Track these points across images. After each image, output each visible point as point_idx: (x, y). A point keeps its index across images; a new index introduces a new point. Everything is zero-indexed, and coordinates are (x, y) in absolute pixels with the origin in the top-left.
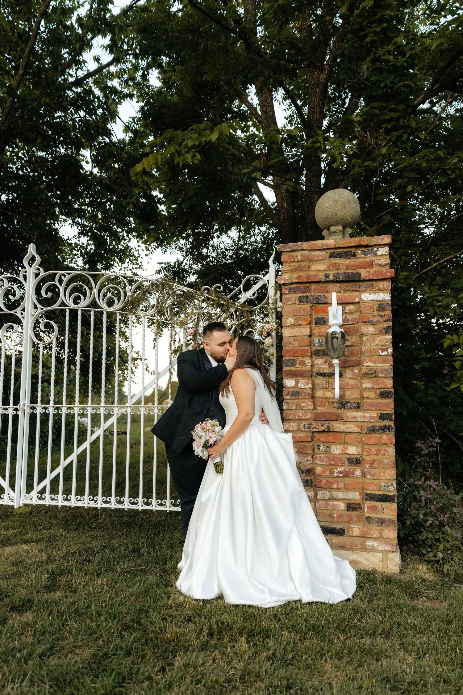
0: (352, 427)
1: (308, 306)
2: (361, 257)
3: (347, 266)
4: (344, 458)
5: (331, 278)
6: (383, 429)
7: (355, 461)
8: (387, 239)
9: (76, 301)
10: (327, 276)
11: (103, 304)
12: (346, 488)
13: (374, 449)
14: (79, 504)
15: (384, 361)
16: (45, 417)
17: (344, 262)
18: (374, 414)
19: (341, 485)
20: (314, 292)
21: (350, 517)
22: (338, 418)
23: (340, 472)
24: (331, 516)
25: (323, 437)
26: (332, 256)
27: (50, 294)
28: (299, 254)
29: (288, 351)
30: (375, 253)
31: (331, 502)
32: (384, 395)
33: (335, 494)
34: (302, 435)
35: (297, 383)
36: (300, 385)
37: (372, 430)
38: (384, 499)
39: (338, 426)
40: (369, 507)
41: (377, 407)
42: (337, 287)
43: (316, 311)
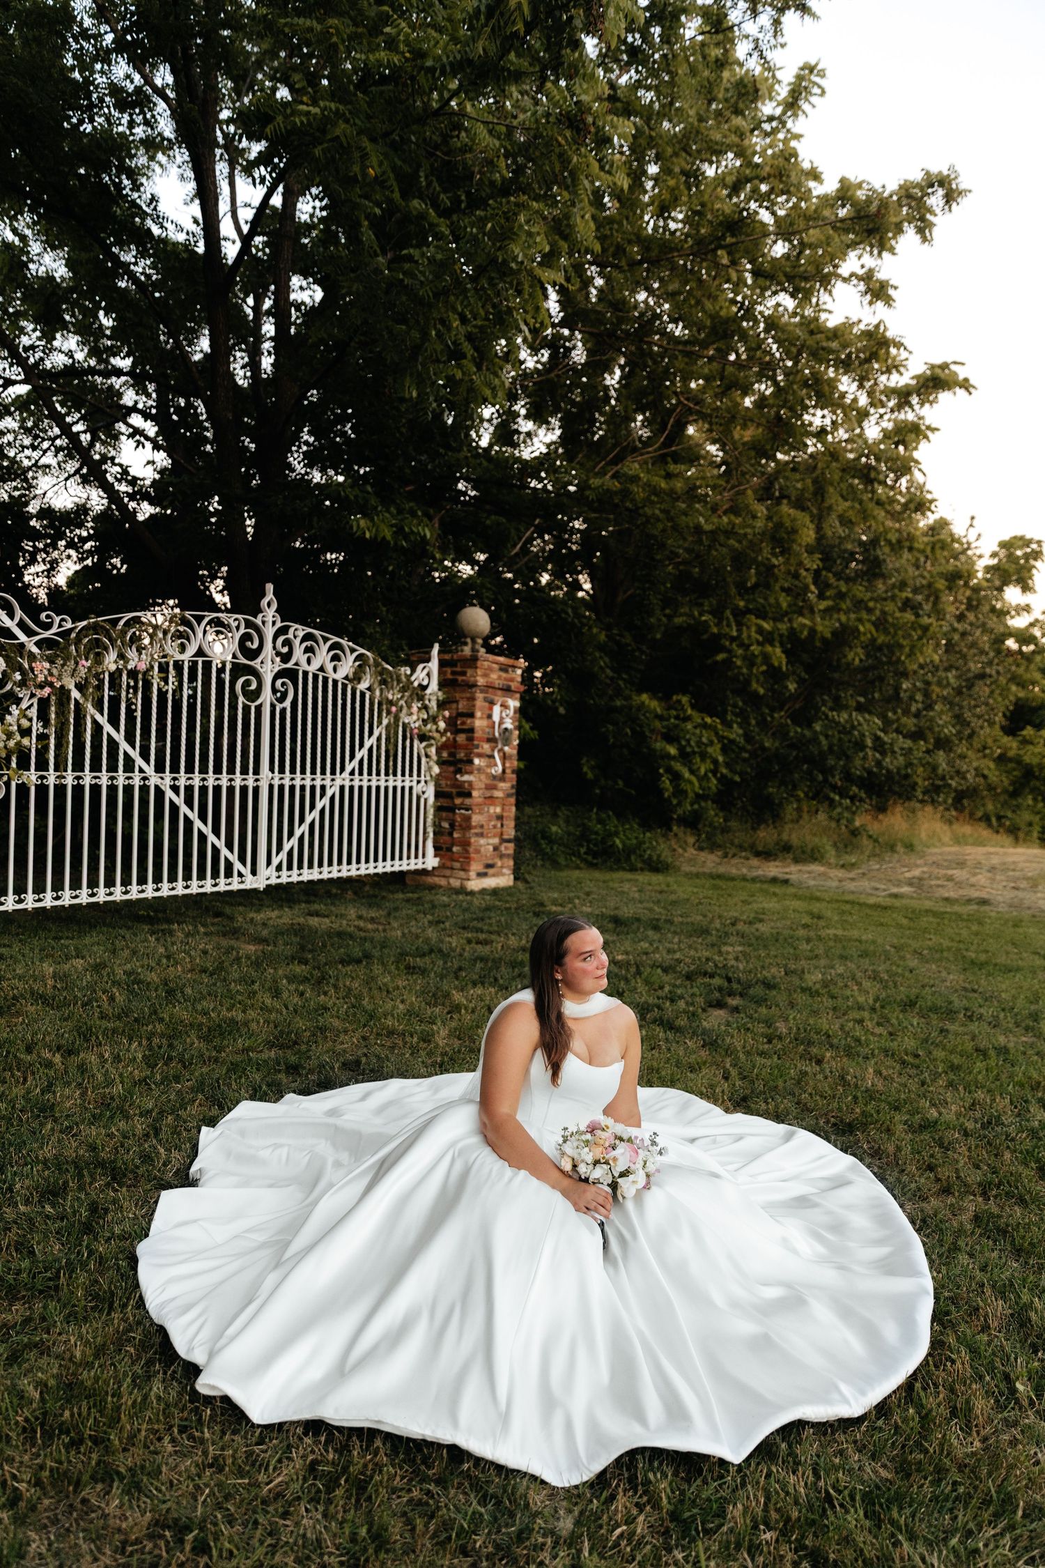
0: (500, 794)
1: (487, 704)
2: (510, 674)
3: (505, 678)
4: (495, 815)
5: (499, 686)
6: (512, 795)
7: (499, 817)
8: (523, 663)
9: (309, 661)
10: (498, 684)
11: (329, 669)
12: (495, 836)
13: (508, 808)
14: (311, 878)
15: (515, 749)
16: (281, 788)
17: (505, 675)
18: (510, 785)
19: (493, 834)
20: (490, 695)
21: (496, 855)
22: (495, 788)
23: (493, 825)
24: (487, 856)
25: (487, 801)
26: (501, 669)
27: (285, 649)
29: (476, 737)
30: (517, 672)
32: (513, 772)
33: (489, 840)
34: (480, 800)
35: (480, 761)
36: (481, 764)
37: (508, 796)
38: (509, 841)
39: (495, 793)
40: (504, 847)
41: (511, 780)
42: (499, 692)
43: (489, 708)
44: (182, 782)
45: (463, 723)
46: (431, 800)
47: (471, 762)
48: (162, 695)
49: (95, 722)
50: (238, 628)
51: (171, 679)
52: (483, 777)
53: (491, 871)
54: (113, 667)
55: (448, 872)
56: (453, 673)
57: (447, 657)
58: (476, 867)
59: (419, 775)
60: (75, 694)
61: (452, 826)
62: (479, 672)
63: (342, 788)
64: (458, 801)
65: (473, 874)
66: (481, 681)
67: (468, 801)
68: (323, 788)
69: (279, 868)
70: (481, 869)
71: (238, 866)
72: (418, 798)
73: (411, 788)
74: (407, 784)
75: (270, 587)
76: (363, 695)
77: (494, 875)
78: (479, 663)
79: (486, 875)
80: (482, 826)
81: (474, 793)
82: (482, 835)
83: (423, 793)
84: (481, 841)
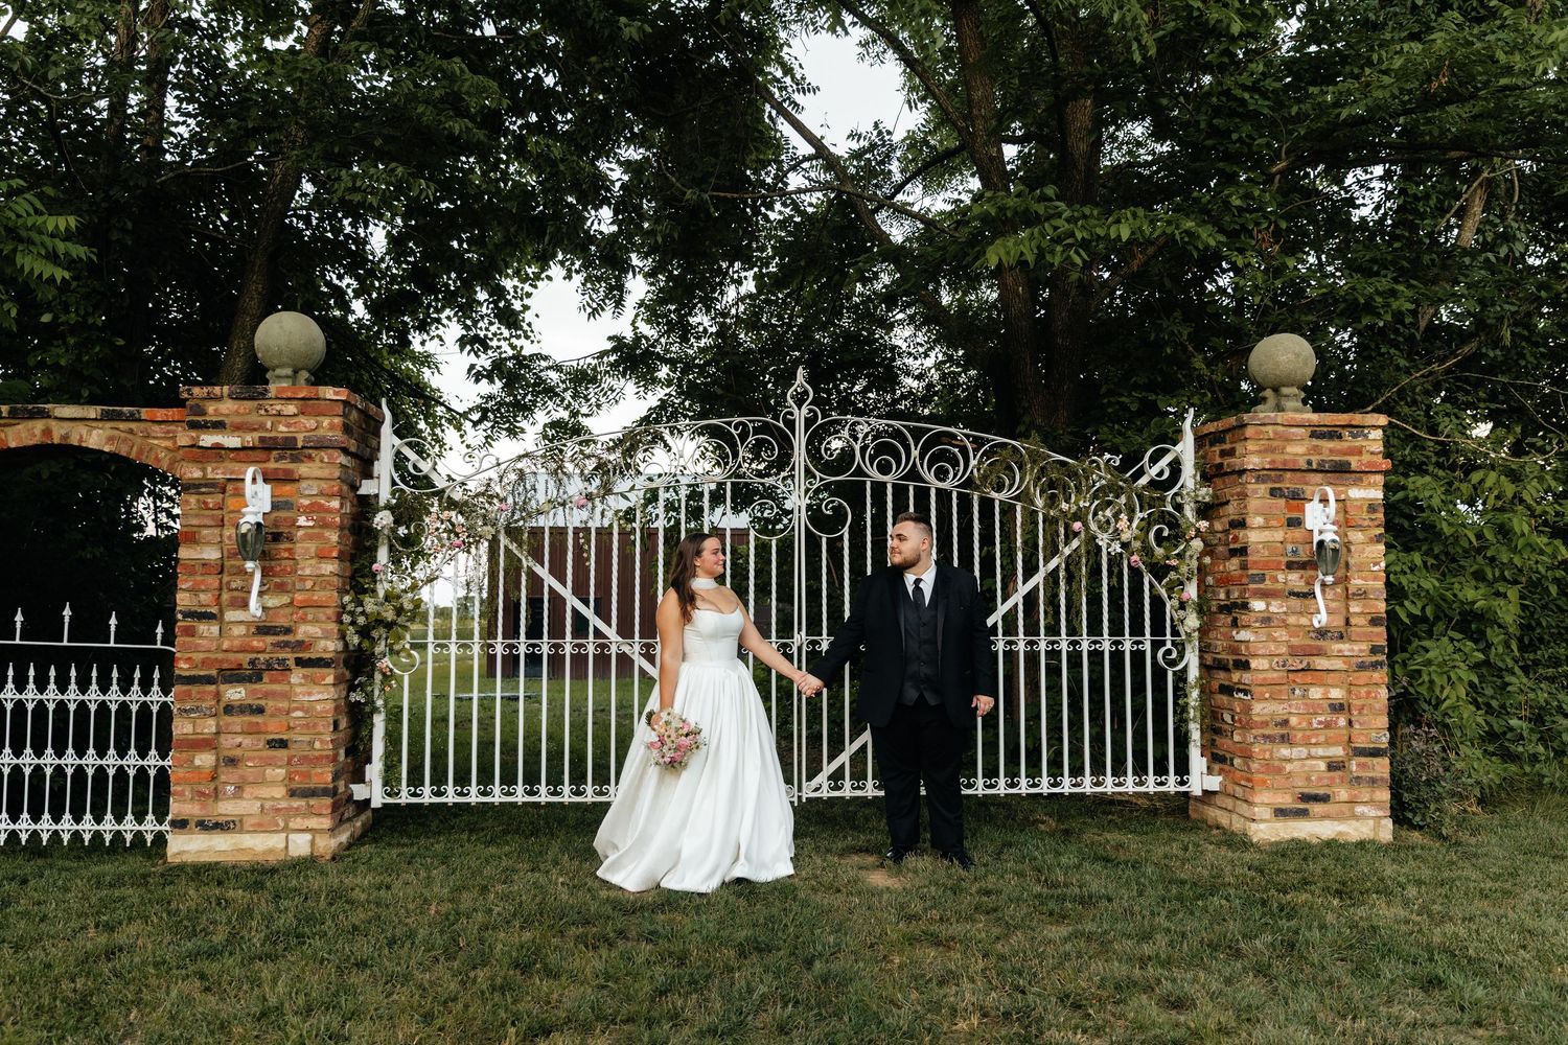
0: (1338, 664)
1: (1282, 502)
2: (1348, 441)
3: (1331, 451)
4: (1325, 704)
5: (1314, 466)
6: (1375, 665)
7: (1338, 708)
8: (1383, 420)
9: (884, 469)
10: (1309, 463)
12: (1328, 743)
13: (1363, 690)
15: (1375, 579)
17: (1327, 445)
18: (1365, 646)
19: (1322, 739)
20: (1288, 483)
21: (1333, 779)
22: (1320, 653)
23: (1320, 723)
24: (1308, 779)
25: (1299, 677)
26: (1313, 435)
28: (1270, 429)
29: (1255, 562)
30: (1366, 436)
31: (1309, 762)
32: (1374, 622)
33: (1314, 751)
34: (1275, 675)
35: (1268, 605)
36: (1272, 609)
37: (1362, 667)
38: (1375, 753)
39: (1321, 663)
40: (1358, 765)
41: (1367, 637)
42: (1318, 477)
43: (1290, 509)
45: (1236, 539)
46: (1193, 673)
47: (1245, 606)
50: (743, 436)
52: (1280, 634)
53: (1316, 808)
55: (1229, 803)
56: (1226, 454)
57: (1212, 427)
58: (1265, 800)
59: (1156, 632)
60: (506, 543)
61: (1233, 720)
62: (1250, 447)
64: (1236, 676)
65: (1261, 811)
66: (1253, 462)
67: (1247, 677)
70: (1286, 800)
72: (1158, 674)
74: (1127, 649)
75: (801, 374)
76: (1008, 510)
77: (1325, 817)
78: (1248, 432)
79: (1303, 814)
80: (1285, 723)
81: (1254, 664)
82: (1285, 739)
83: (1173, 663)
84: (1285, 752)
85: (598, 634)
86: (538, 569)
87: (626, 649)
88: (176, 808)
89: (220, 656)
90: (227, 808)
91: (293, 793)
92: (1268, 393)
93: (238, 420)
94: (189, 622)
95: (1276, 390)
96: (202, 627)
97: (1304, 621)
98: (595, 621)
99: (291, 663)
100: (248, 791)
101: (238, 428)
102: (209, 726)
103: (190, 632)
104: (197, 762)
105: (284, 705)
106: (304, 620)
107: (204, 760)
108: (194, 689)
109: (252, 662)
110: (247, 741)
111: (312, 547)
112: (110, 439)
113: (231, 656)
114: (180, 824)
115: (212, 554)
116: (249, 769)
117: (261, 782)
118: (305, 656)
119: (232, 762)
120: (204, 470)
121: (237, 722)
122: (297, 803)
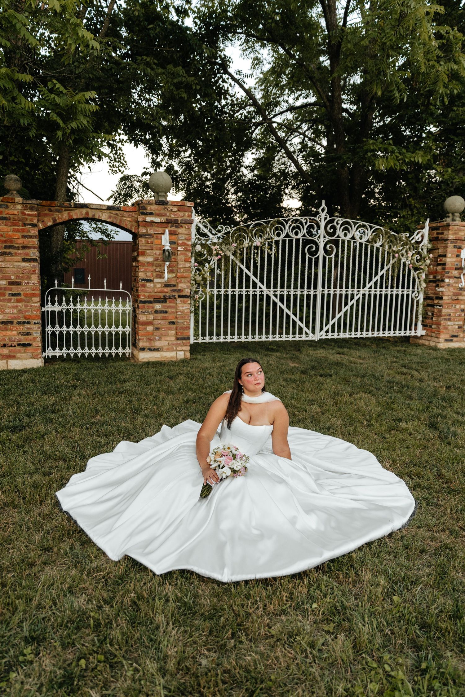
1: (456, 249)
4: (459, 309)
9: (345, 235)
11: (357, 237)
12: (459, 321)
14: (344, 337)
16: (329, 295)
20: (459, 244)
21: (459, 331)
22: (461, 295)
23: (458, 315)
24: (453, 331)
25: (454, 302)
27: (332, 230)
28: (457, 227)
29: (447, 267)
31: (454, 326)
33: (455, 323)
34: (449, 301)
35: (449, 280)
36: (450, 282)
39: (460, 298)
43: (458, 251)
44: (278, 293)
45: (441, 260)
46: (421, 301)
47: (443, 281)
48: (269, 256)
49: (240, 268)
50: (306, 223)
51: (273, 249)
52: (451, 289)
53: (455, 339)
54: (247, 245)
55: (429, 338)
56: (438, 234)
57: (434, 225)
58: (443, 336)
59: (413, 288)
60: (232, 257)
61: (433, 314)
62: (450, 232)
63: (364, 295)
64: (436, 302)
65: (441, 340)
66: (451, 237)
67: (441, 302)
68: (353, 295)
69: (327, 332)
70: (448, 337)
71: (305, 329)
72: (413, 300)
73: (408, 295)
74: (405, 293)
75: (323, 202)
77: (457, 341)
78: (451, 228)
79: (451, 341)
80: (450, 315)
81: (444, 298)
82: (449, 320)
83: (416, 297)
84: (449, 323)
85: (260, 288)
86: (242, 266)
87: (268, 293)
88: (141, 344)
89: (154, 294)
90: (157, 344)
91: (177, 339)
92: (450, 215)
93: (157, 212)
94: (144, 282)
95: (453, 214)
96: (148, 284)
97: (457, 285)
98: (259, 284)
99: (177, 297)
100: (163, 338)
101: (158, 215)
102: (151, 317)
103: (144, 286)
104: (148, 329)
105: (173, 310)
106: (180, 282)
107: (150, 328)
108: (146, 305)
109: (164, 296)
110: (162, 322)
111: (183, 257)
112: (110, 217)
113: (158, 294)
114: (143, 349)
115: (150, 259)
116: (163, 331)
117: (167, 335)
118: (181, 294)
119: (157, 329)
120: (147, 230)
121: (160, 316)
122: (179, 342)
